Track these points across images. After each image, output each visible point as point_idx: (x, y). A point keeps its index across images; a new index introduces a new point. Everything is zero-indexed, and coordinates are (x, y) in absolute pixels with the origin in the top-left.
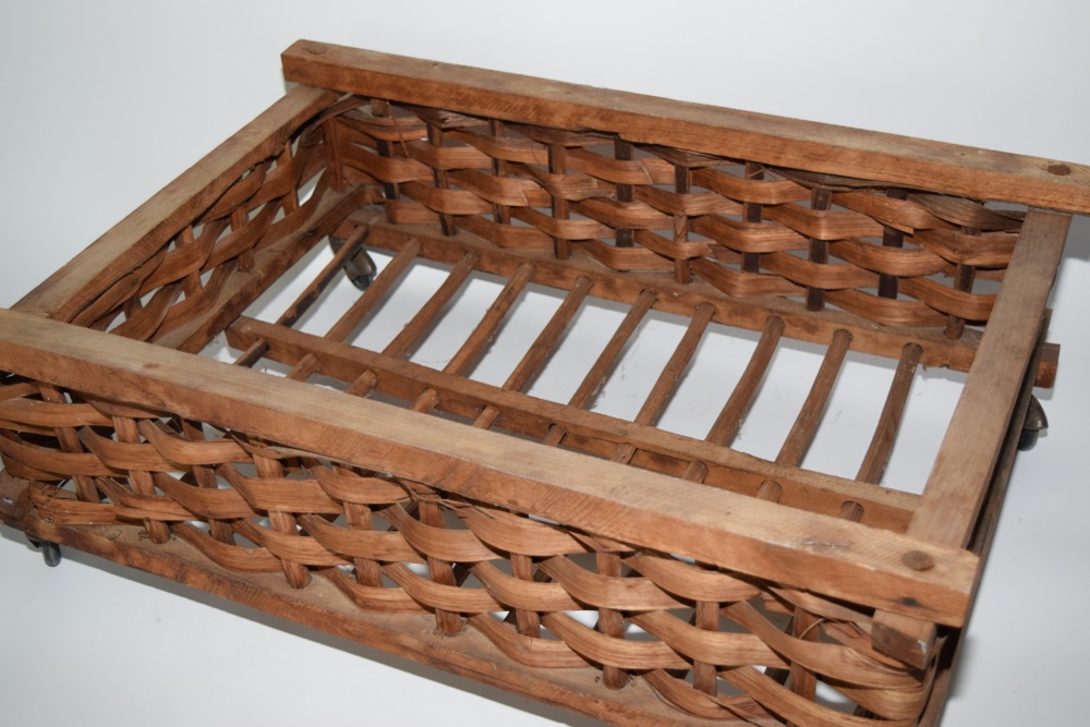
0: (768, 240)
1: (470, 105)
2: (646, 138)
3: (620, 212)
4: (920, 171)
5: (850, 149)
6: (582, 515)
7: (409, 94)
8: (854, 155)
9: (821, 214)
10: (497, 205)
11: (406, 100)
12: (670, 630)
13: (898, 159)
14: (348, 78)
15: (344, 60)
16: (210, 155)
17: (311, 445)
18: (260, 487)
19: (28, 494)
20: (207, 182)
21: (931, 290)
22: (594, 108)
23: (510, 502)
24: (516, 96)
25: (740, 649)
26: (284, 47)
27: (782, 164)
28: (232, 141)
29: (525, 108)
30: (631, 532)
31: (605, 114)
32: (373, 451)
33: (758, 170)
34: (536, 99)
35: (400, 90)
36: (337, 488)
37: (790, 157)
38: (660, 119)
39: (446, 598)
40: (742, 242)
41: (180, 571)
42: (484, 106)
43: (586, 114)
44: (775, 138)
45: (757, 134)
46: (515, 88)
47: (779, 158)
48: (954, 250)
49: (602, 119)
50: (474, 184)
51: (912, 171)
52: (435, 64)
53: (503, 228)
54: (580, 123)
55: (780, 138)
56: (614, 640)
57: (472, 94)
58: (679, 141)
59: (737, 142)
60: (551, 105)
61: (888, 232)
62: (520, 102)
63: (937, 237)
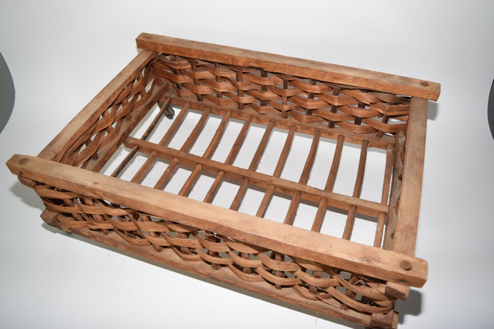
0: (316, 105)
1: (207, 58)
2: (273, 70)
3: (262, 94)
4: (375, 84)
5: (349, 76)
7: (184, 54)
8: (351, 78)
9: (336, 97)
10: (218, 92)
11: (183, 56)
13: (367, 80)
14: (161, 48)
15: (159, 41)
16: (112, 81)
19: (56, 218)
21: (373, 122)
22: (254, 59)
23: (243, 240)
24: (225, 55)
26: (136, 36)
27: (324, 80)
28: (120, 75)
29: (228, 59)
31: (258, 61)
33: (314, 82)
34: (232, 56)
35: (181, 52)
36: (171, 227)
37: (327, 78)
38: (279, 64)
40: (307, 105)
41: (115, 244)
42: (212, 58)
43: (251, 61)
45: (315, 70)
46: (224, 51)
47: (323, 78)
48: (383, 110)
49: (257, 63)
50: (209, 84)
51: (372, 84)
52: (193, 42)
53: (220, 99)
54: (248, 64)
55: (324, 71)
57: (208, 54)
58: (286, 72)
59: (307, 72)
60: (238, 59)
61: (360, 103)
62: (226, 57)
63: (378, 106)
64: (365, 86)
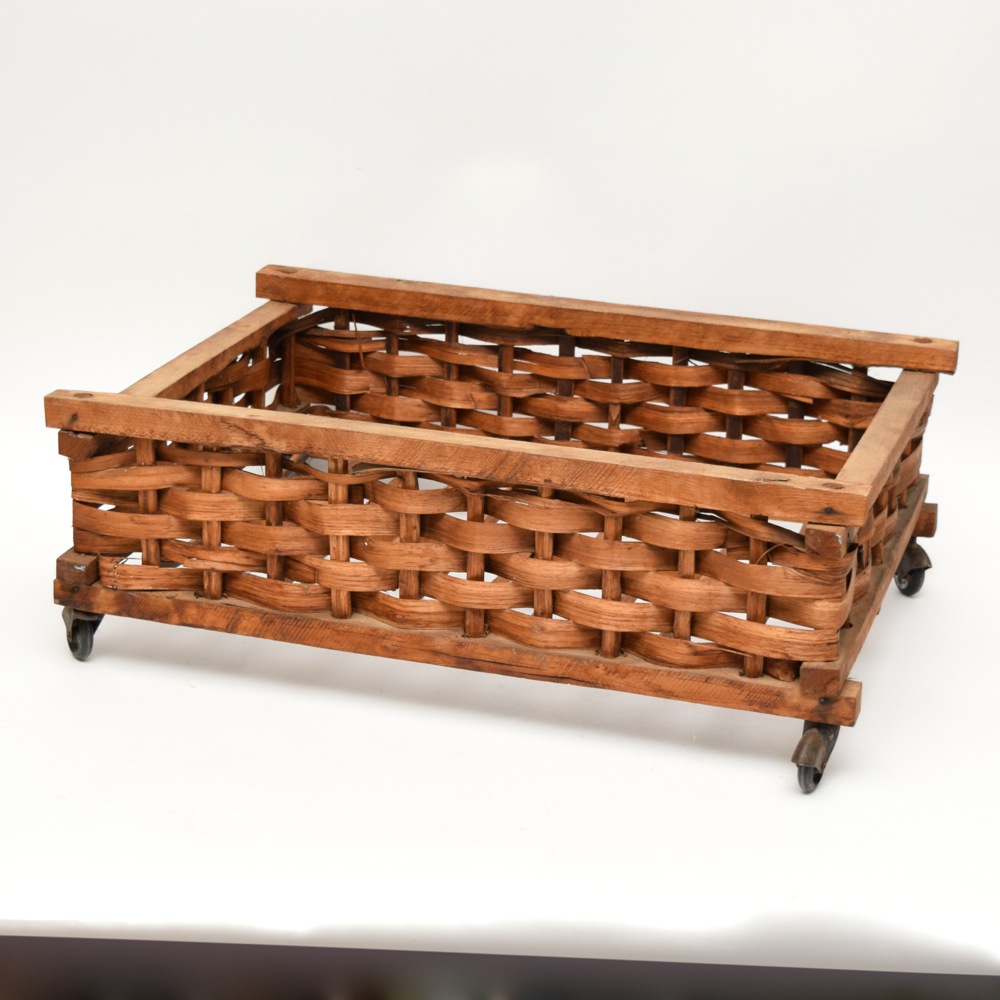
0: (691, 422)
1: (432, 311)
2: (589, 332)
3: (562, 406)
4: (816, 345)
5: (759, 332)
6: (600, 482)
7: (377, 304)
8: (762, 335)
9: (736, 392)
10: (447, 408)
11: (373, 309)
12: (658, 588)
13: (798, 336)
14: (320, 292)
15: (316, 278)
17: (388, 460)
18: (332, 512)
19: (96, 564)
20: (221, 350)
21: (829, 457)
22: (544, 307)
23: (546, 481)
24: (476, 301)
25: (710, 594)
26: (258, 268)
27: (705, 347)
29: (483, 311)
30: (636, 490)
31: (554, 312)
32: (440, 456)
33: (683, 355)
34: (494, 302)
36: (400, 502)
37: (711, 340)
38: (602, 314)
39: (478, 595)
40: (669, 424)
41: (233, 618)
42: (446, 310)
43: (538, 313)
44: (698, 324)
45: (684, 322)
46: (473, 295)
47: (701, 342)
48: (847, 416)
49: (551, 317)
50: (425, 391)
51: (809, 346)
52: (399, 281)
54: (532, 322)
55: (703, 325)
56: (615, 603)
57: (436, 300)
58: (618, 333)
59: (667, 330)
60: (507, 307)
61: (792, 405)
62: (479, 306)
63: (834, 408)
64: (795, 354)
